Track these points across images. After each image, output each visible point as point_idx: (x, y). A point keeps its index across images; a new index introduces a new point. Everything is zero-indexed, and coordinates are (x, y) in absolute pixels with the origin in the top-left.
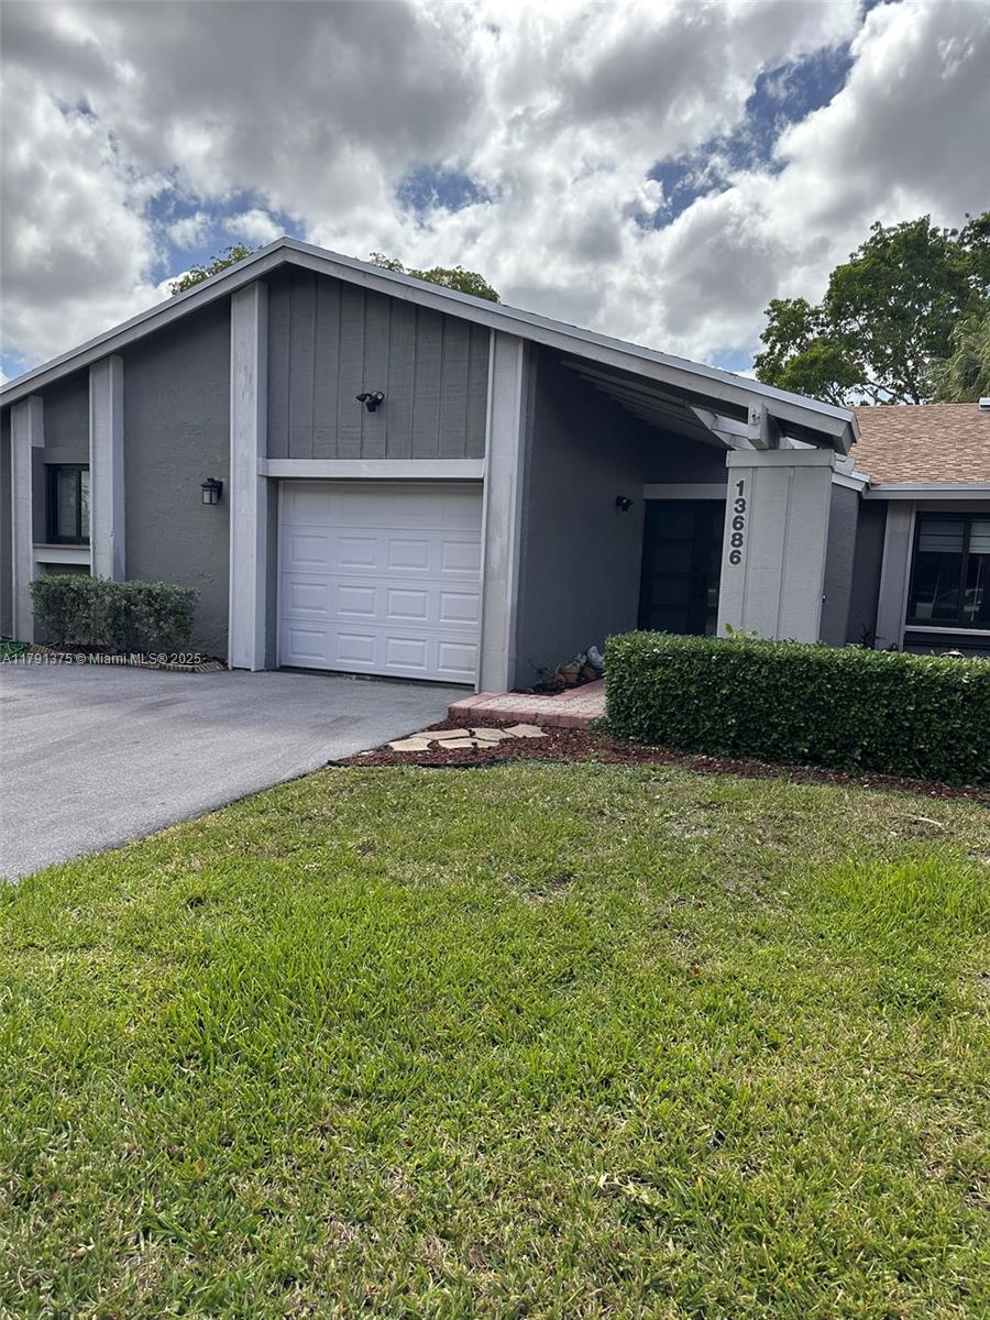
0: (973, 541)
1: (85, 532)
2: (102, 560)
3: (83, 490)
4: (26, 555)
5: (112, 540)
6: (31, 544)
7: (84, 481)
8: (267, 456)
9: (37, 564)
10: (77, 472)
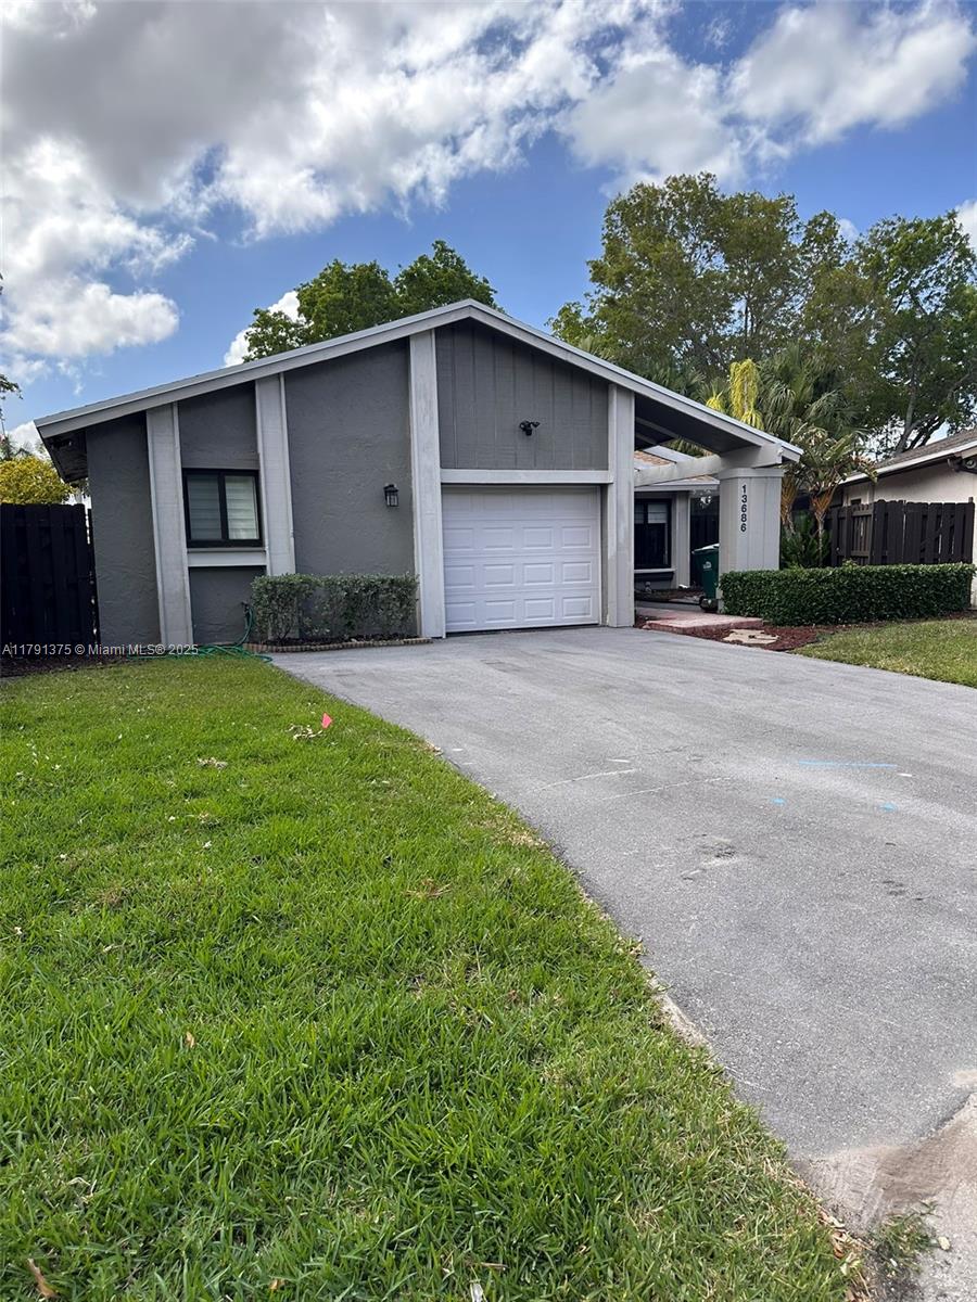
0: (650, 516)
1: (233, 536)
2: (279, 560)
3: (229, 496)
4: (174, 560)
5: (292, 539)
6: (185, 550)
7: (228, 486)
8: (441, 467)
9: (190, 569)
10: (220, 477)
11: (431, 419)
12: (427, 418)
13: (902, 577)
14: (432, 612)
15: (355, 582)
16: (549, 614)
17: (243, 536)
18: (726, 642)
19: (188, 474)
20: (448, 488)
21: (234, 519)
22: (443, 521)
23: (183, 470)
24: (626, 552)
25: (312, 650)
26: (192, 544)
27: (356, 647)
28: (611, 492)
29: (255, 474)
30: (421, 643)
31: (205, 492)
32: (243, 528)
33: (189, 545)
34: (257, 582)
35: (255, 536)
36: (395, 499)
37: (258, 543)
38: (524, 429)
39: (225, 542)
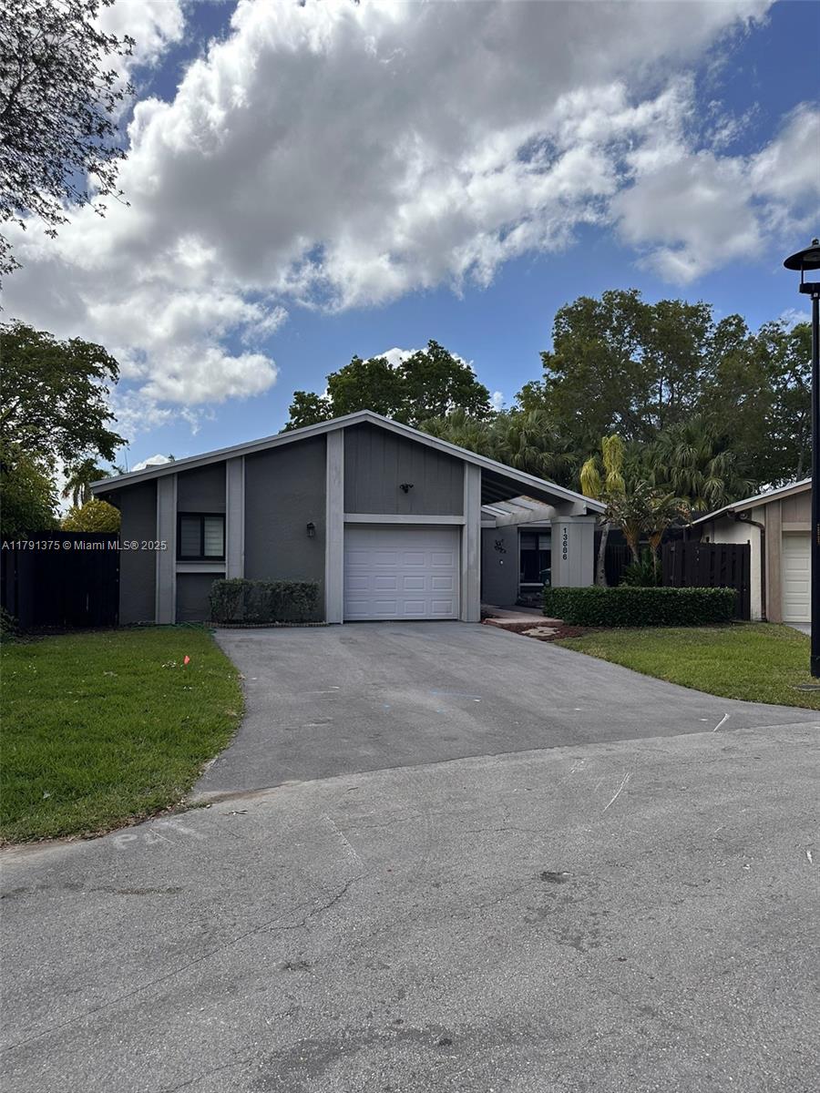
0: (540, 545)
1: (208, 553)
2: (234, 569)
3: (206, 529)
4: (168, 569)
5: (243, 557)
6: (175, 561)
7: (207, 523)
8: (345, 512)
9: (177, 574)
10: (202, 517)
11: (339, 482)
12: (337, 482)
13: (663, 596)
14: (334, 604)
15: (278, 586)
16: (421, 610)
17: (213, 554)
18: (523, 635)
19: (181, 516)
20: (348, 526)
21: (210, 544)
22: (345, 547)
23: (178, 513)
24: (475, 571)
25: (246, 628)
26: (181, 558)
27: (277, 627)
28: (465, 529)
29: (223, 515)
30: (325, 626)
31: (191, 527)
32: (213, 548)
33: (177, 559)
34: (215, 583)
35: (222, 555)
36: (315, 533)
37: (221, 559)
38: (404, 488)
39: (202, 558)
